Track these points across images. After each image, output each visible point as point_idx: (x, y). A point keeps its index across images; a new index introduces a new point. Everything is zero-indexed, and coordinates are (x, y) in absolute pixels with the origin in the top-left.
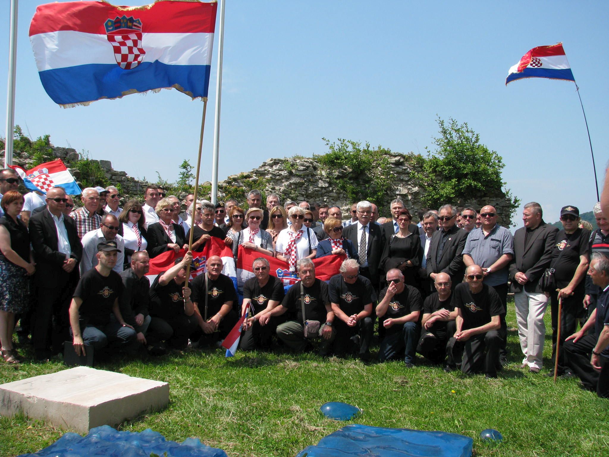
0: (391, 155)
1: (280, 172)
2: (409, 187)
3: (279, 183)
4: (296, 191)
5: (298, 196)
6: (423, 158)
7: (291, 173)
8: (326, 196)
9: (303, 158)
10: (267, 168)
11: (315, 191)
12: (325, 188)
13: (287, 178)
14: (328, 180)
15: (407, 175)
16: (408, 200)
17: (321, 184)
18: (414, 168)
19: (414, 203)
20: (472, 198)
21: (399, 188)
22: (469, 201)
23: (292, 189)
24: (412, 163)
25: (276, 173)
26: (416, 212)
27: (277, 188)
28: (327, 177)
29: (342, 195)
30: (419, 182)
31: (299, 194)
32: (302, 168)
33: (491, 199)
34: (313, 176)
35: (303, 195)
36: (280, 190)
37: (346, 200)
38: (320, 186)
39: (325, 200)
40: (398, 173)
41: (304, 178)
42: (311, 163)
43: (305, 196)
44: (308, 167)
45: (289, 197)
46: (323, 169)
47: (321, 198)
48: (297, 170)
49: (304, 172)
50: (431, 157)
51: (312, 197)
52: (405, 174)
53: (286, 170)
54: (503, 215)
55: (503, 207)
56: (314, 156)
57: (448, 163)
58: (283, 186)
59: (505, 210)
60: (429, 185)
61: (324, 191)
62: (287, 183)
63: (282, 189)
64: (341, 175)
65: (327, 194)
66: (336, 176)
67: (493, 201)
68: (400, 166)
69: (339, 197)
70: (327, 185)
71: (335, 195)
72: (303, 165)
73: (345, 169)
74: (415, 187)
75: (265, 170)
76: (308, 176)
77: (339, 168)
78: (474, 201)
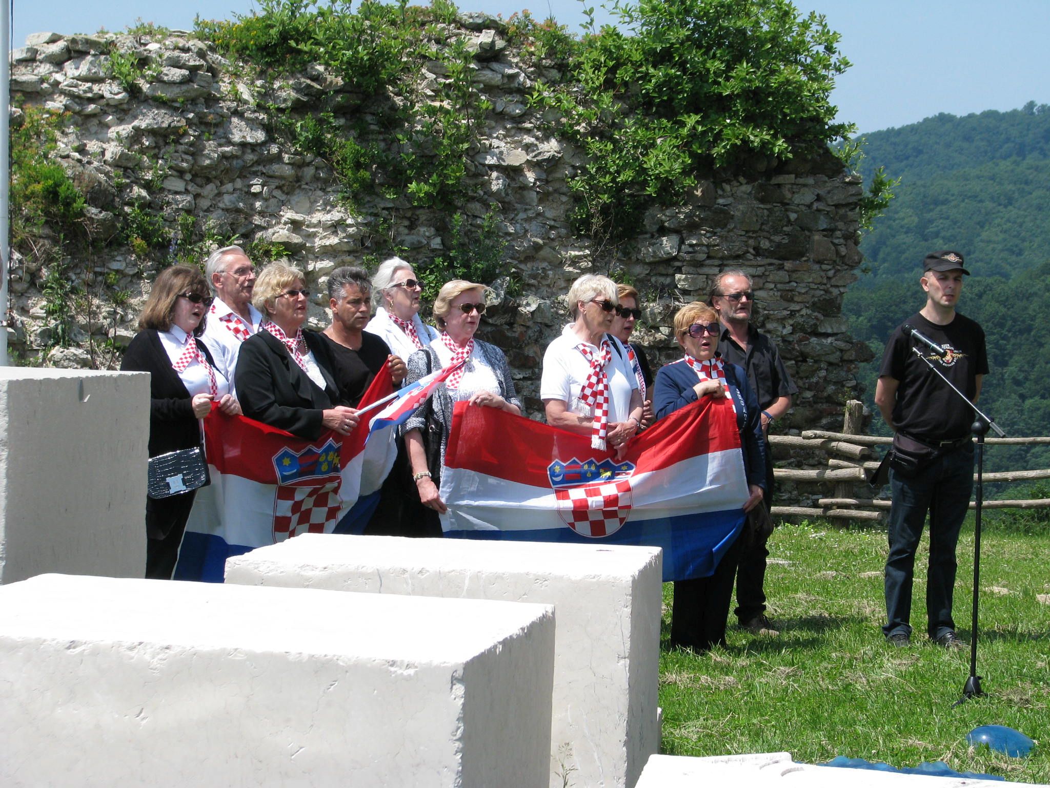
0: (461, 25)
1: (96, 88)
2: (528, 139)
3: (94, 129)
4: (156, 157)
5: (165, 177)
6: (568, 32)
7: (133, 91)
8: (255, 174)
9: (166, 34)
10: (44, 69)
11: (224, 156)
12: (253, 147)
13: (122, 112)
14: (262, 116)
15: (517, 98)
16: (524, 187)
17: (240, 132)
18: (539, 70)
19: (544, 197)
20: (736, 176)
21: (495, 143)
22: (727, 187)
23: (142, 151)
24: (532, 54)
25: (85, 92)
26: (552, 228)
27: (93, 146)
28: (258, 105)
29: (309, 172)
30: (558, 122)
31: (170, 168)
32: (176, 74)
33: (801, 181)
34: (211, 100)
35: (181, 173)
36: (103, 153)
37: (323, 190)
38: (237, 137)
39: (256, 189)
40: (489, 89)
41: (183, 112)
42: (201, 54)
43: (188, 177)
44: (194, 70)
45: (137, 181)
46: (237, 75)
47: (239, 183)
48: (157, 79)
49: (184, 88)
50: (596, 30)
51: (208, 180)
52: (510, 92)
53: (113, 78)
54: (838, 233)
55: (837, 206)
56: (197, 24)
57: (661, 58)
58: (109, 140)
59: (843, 218)
60: (594, 131)
61: (250, 157)
62: (125, 129)
63: (112, 150)
64: (305, 99)
65: (260, 168)
66: (289, 104)
67: (805, 185)
68: (495, 66)
69: (298, 179)
70: (260, 136)
71: (288, 171)
72: (176, 64)
73: (317, 78)
74: (546, 138)
75: (42, 81)
76: (194, 101)
77: (293, 74)
78: (746, 188)
